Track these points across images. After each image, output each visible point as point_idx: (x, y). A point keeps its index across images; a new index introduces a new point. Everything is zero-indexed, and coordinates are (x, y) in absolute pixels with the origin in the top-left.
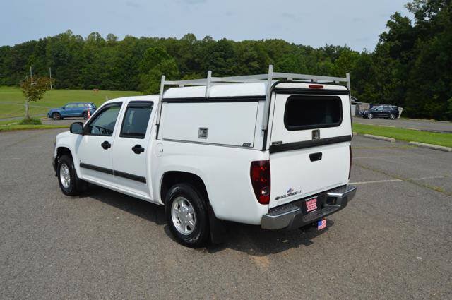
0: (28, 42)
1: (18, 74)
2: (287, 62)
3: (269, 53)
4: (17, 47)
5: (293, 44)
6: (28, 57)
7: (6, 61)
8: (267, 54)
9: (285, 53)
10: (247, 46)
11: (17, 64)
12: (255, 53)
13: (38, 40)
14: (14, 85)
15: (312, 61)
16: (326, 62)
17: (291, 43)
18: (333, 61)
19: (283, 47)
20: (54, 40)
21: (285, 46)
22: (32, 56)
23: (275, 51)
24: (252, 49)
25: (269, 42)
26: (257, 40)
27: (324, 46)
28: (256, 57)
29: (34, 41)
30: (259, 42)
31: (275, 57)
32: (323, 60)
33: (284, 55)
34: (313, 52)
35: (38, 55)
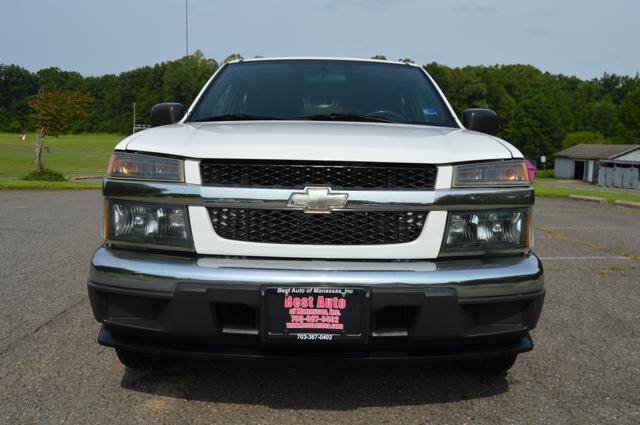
0: (139, 70)
1: (123, 115)
2: (536, 100)
3: (506, 87)
4: (124, 76)
5: (547, 73)
6: (138, 91)
7: (108, 96)
8: (502, 88)
9: (533, 86)
10: (471, 75)
11: (123, 101)
12: (483, 87)
13: (153, 66)
14: (117, 131)
15: (579, 101)
16: (603, 102)
17: (543, 72)
18: (616, 102)
19: (530, 77)
20: (175, 65)
21: (534, 76)
22: (143, 89)
23: (517, 83)
24: (479, 79)
25: (508, 69)
26: (486, 65)
27: (600, 77)
28: (485, 92)
29: (148, 68)
30: (491, 68)
31: (517, 93)
32: (597, 99)
33: (531, 90)
34: (580, 86)
35: (153, 89)
